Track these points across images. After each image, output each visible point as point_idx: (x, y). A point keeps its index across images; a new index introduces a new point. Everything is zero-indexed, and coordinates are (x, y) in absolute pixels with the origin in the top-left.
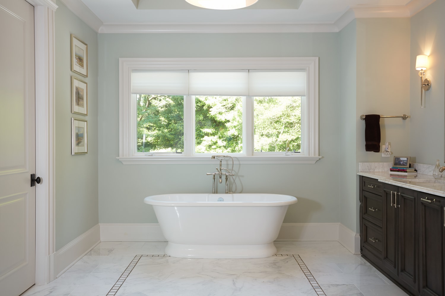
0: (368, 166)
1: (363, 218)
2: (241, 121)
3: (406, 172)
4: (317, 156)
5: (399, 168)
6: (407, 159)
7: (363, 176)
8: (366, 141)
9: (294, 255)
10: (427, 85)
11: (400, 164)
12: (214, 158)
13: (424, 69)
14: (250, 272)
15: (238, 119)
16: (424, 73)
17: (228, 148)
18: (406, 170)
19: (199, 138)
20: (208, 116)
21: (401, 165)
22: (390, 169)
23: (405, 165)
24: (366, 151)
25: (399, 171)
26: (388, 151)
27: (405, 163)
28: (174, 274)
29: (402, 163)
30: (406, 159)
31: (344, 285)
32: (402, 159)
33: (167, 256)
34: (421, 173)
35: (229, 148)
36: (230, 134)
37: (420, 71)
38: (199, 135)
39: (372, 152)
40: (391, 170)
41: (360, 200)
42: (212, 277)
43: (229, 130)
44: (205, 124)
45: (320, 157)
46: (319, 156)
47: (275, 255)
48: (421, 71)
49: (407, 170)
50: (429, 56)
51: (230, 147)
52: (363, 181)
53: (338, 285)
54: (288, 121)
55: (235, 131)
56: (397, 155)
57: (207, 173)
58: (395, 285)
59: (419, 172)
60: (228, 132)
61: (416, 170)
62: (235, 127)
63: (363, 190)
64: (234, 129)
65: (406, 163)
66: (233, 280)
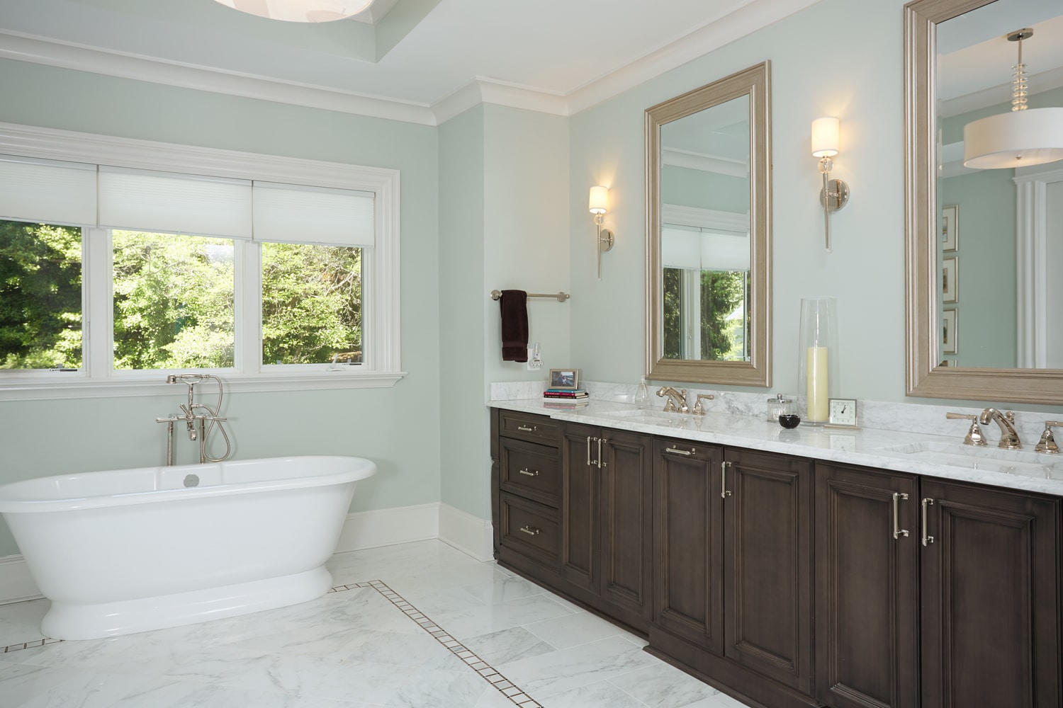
0: (505, 390)
1: (501, 490)
2: (157, 298)
3: (574, 397)
4: (397, 371)
5: (560, 391)
6: (574, 373)
7: (499, 409)
8: (503, 340)
9: (372, 583)
10: (607, 241)
11: (561, 384)
12: (174, 380)
13: (603, 211)
14: (299, 644)
15: (149, 293)
16: (601, 218)
17: (124, 355)
18: (574, 394)
19: (46, 334)
20: (73, 285)
21: (564, 385)
22: (545, 393)
23: (570, 386)
24: (504, 360)
25: (561, 396)
26: (538, 359)
27: (571, 381)
28: (98, 691)
29: (564, 381)
30: (571, 374)
31: (503, 631)
32: (564, 374)
33: (51, 641)
34: (597, 398)
35: (127, 356)
36: (129, 326)
37: (595, 214)
38: (47, 326)
39: (513, 362)
40: (546, 395)
41: (492, 455)
42: (211, 676)
43: (126, 317)
44: (64, 303)
45: (402, 373)
46: (401, 371)
47: (333, 590)
48: (597, 216)
49: (576, 395)
50: (609, 190)
51: (129, 353)
52: (500, 417)
53: (493, 634)
54: (268, 299)
55: (140, 319)
56: (557, 367)
57: (159, 419)
58: (586, 611)
59: (592, 396)
60: (124, 320)
61: (586, 394)
62: (141, 310)
63: (500, 436)
64: (138, 315)
65: (573, 381)
66: (269, 673)
